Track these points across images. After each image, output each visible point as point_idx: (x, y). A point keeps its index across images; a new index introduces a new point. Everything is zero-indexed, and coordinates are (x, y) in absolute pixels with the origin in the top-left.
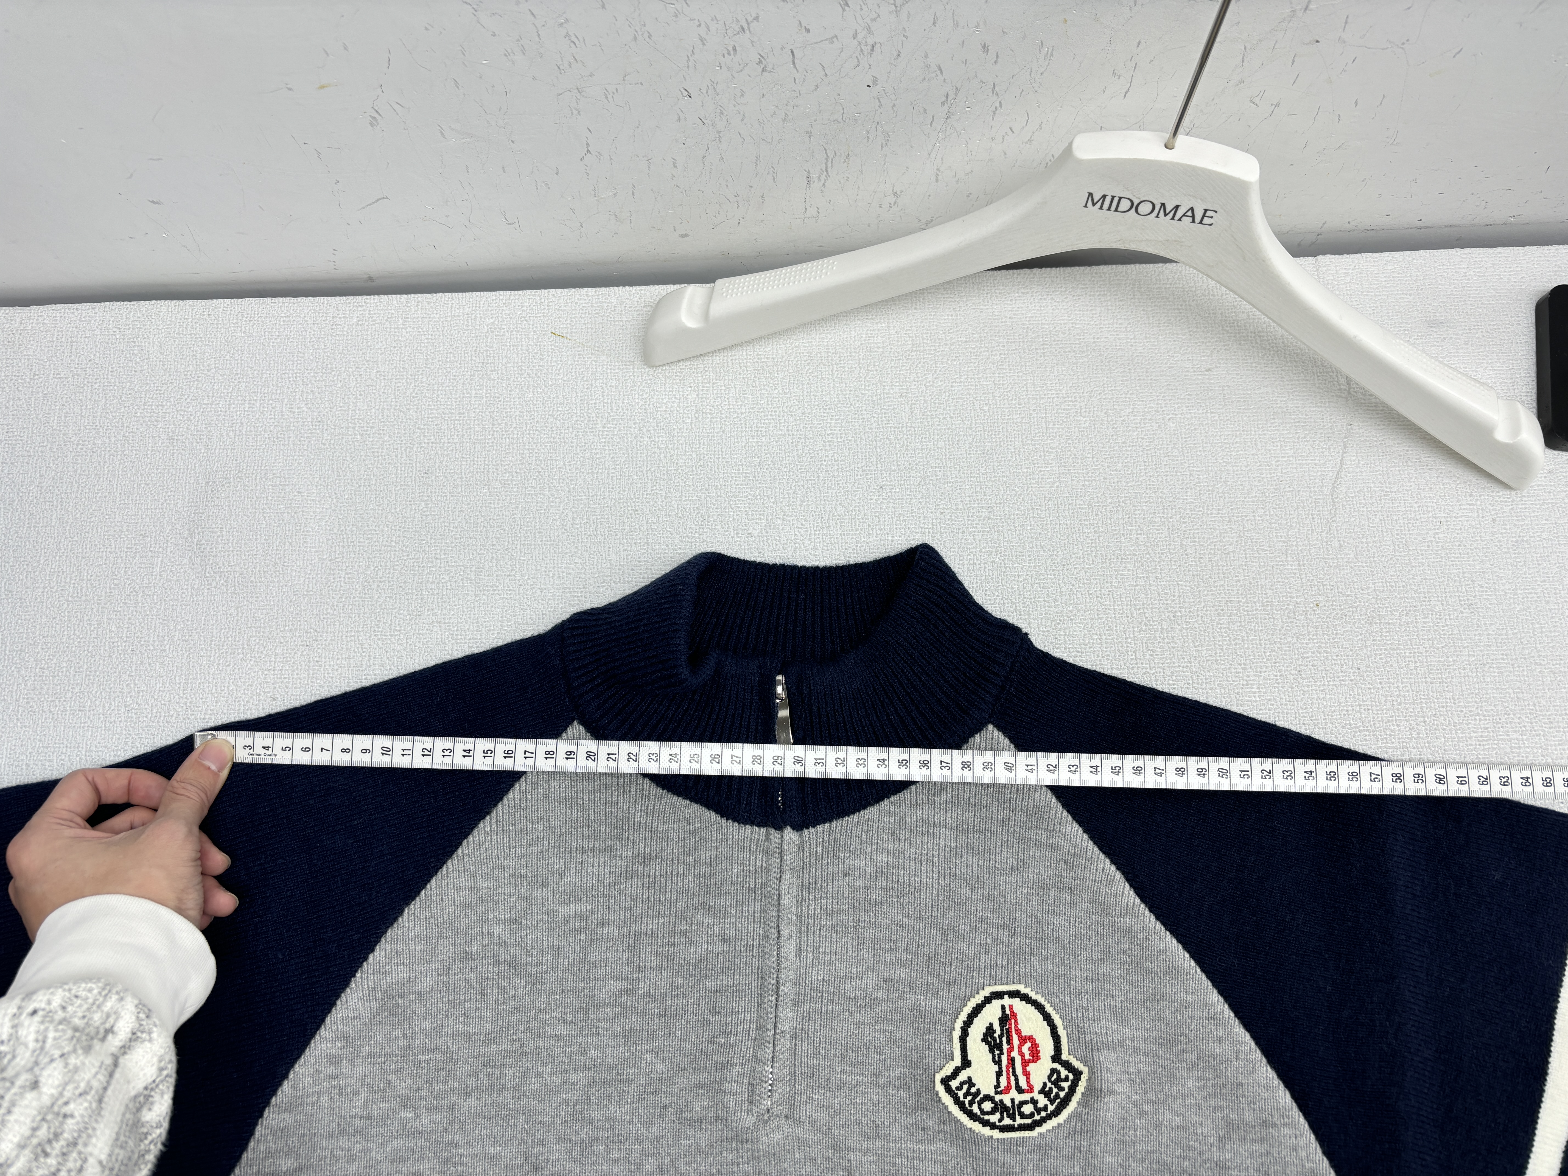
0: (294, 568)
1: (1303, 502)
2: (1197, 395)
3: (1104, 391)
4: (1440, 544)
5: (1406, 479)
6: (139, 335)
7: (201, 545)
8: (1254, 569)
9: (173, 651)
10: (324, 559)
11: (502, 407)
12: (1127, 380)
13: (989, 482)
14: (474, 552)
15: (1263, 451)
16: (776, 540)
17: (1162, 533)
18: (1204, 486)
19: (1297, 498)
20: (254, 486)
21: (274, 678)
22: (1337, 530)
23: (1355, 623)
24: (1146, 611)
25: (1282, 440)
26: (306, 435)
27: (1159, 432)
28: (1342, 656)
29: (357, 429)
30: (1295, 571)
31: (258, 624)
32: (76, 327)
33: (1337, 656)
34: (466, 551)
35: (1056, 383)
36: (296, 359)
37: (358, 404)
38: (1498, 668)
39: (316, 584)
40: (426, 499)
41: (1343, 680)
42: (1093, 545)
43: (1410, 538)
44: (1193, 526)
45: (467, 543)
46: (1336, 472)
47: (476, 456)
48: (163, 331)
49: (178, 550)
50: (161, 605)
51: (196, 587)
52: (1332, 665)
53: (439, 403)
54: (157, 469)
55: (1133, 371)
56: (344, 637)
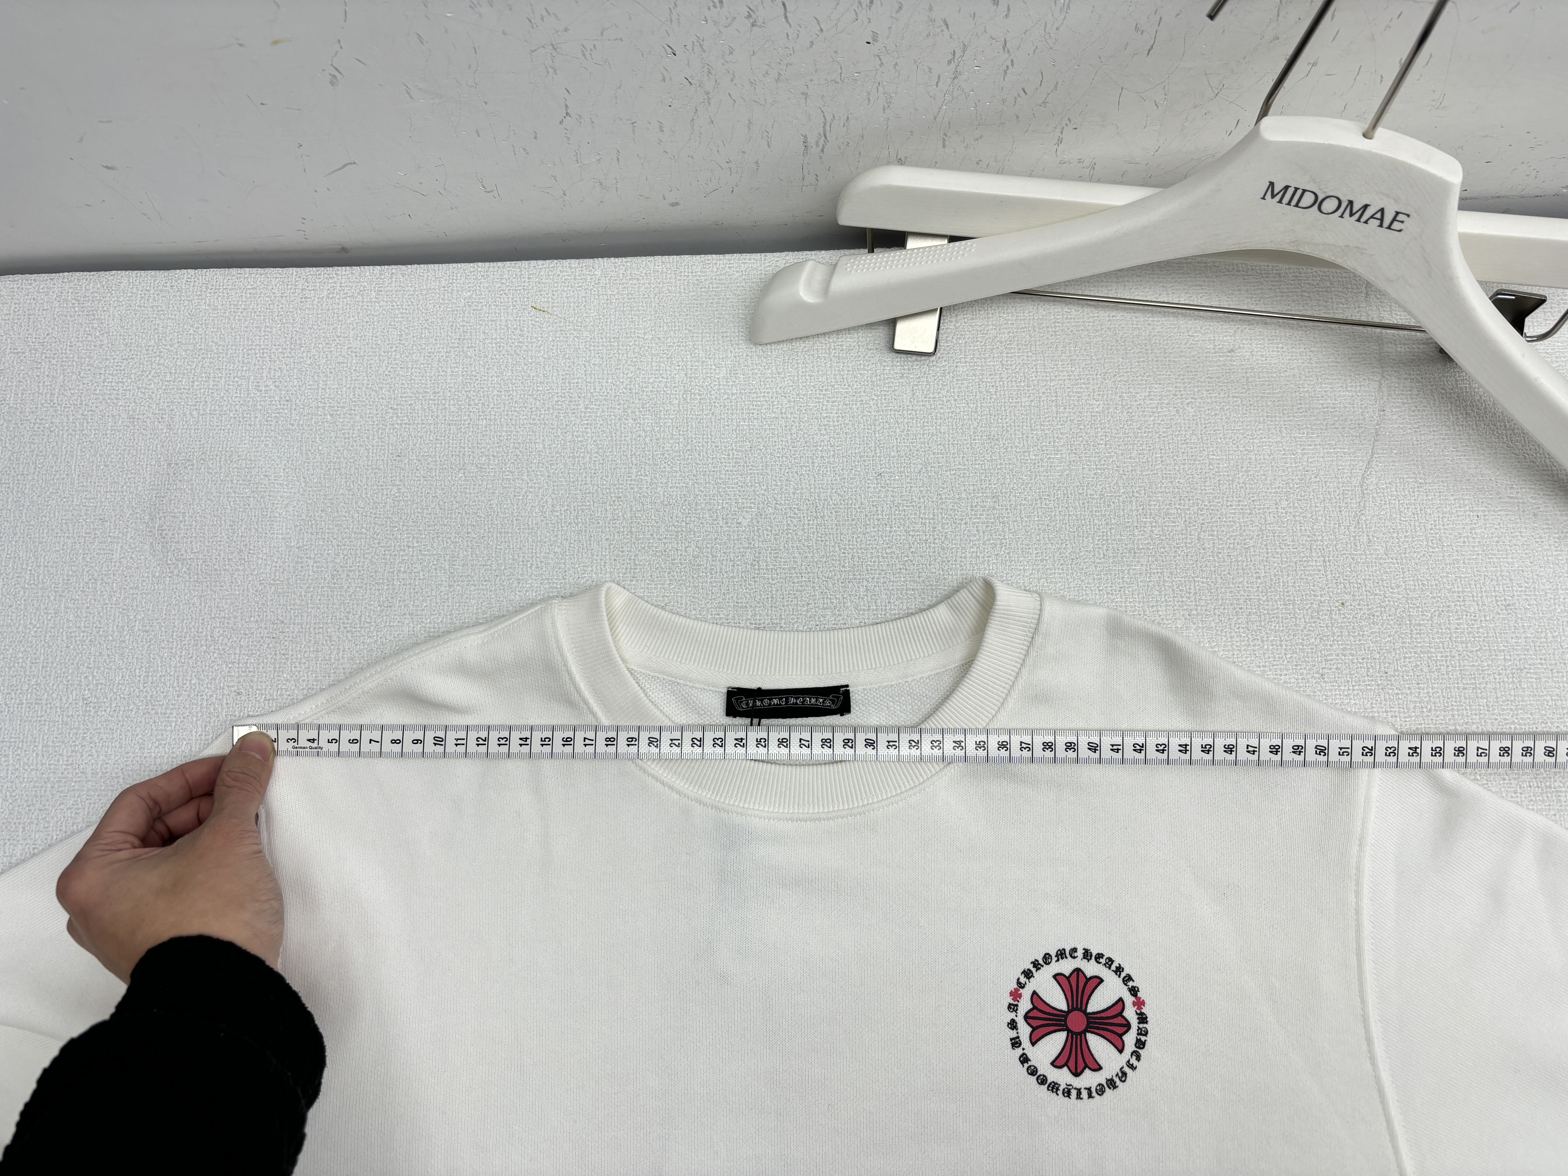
0: (260, 556)
1: (1330, 493)
2: (1218, 378)
3: (1119, 373)
4: (1477, 540)
5: (1442, 470)
6: (99, 308)
7: (162, 530)
8: (1276, 564)
9: (133, 642)
10: (291, 547)
11: (479, 386)
12: (1143, 361)
13: (994, 469)
14: (449, 541)
15: (1288, 438)
16: (767, 530)
17: (1178, 526)
18: (1224, 475)
19: (1324, 489)
20: (218, 469)
21: (238, 672)
22: (1366, 525)
23: (1383, 623)
24: (1159, 609)
25: (1309, 426)
26: (273, 415)
27: (1177, 417)
28: (1368, 659)
29: (326, 408)
30: (1320, 568)
31: (222, 614)
32: (34, 299)
33: (1363, 659)
34: (440, 539)
35: (1068, 364)
36: (263, 334)
37: (328, 383)
38: (1535, 673)
39: (283, 573)
40: (398, 483)
41: (1369, 685)
42: (1105, 538)
43: (1445, 533)
44: (1211, 519)
45: (440, 531)
46: (1366, 463)
47: (451, 438)
48: (124, 303)
49: (139, 535)
50: (120, 593)
51: (157, 574)
52: (1357, 668)
53: (413, 381)
54: (117, 450)
55: (1150, 352)
56: (311, 629)
